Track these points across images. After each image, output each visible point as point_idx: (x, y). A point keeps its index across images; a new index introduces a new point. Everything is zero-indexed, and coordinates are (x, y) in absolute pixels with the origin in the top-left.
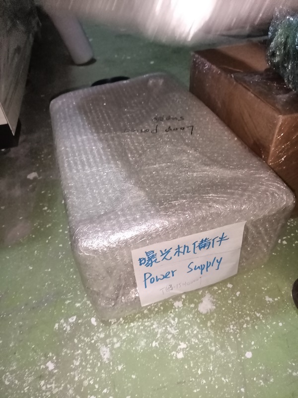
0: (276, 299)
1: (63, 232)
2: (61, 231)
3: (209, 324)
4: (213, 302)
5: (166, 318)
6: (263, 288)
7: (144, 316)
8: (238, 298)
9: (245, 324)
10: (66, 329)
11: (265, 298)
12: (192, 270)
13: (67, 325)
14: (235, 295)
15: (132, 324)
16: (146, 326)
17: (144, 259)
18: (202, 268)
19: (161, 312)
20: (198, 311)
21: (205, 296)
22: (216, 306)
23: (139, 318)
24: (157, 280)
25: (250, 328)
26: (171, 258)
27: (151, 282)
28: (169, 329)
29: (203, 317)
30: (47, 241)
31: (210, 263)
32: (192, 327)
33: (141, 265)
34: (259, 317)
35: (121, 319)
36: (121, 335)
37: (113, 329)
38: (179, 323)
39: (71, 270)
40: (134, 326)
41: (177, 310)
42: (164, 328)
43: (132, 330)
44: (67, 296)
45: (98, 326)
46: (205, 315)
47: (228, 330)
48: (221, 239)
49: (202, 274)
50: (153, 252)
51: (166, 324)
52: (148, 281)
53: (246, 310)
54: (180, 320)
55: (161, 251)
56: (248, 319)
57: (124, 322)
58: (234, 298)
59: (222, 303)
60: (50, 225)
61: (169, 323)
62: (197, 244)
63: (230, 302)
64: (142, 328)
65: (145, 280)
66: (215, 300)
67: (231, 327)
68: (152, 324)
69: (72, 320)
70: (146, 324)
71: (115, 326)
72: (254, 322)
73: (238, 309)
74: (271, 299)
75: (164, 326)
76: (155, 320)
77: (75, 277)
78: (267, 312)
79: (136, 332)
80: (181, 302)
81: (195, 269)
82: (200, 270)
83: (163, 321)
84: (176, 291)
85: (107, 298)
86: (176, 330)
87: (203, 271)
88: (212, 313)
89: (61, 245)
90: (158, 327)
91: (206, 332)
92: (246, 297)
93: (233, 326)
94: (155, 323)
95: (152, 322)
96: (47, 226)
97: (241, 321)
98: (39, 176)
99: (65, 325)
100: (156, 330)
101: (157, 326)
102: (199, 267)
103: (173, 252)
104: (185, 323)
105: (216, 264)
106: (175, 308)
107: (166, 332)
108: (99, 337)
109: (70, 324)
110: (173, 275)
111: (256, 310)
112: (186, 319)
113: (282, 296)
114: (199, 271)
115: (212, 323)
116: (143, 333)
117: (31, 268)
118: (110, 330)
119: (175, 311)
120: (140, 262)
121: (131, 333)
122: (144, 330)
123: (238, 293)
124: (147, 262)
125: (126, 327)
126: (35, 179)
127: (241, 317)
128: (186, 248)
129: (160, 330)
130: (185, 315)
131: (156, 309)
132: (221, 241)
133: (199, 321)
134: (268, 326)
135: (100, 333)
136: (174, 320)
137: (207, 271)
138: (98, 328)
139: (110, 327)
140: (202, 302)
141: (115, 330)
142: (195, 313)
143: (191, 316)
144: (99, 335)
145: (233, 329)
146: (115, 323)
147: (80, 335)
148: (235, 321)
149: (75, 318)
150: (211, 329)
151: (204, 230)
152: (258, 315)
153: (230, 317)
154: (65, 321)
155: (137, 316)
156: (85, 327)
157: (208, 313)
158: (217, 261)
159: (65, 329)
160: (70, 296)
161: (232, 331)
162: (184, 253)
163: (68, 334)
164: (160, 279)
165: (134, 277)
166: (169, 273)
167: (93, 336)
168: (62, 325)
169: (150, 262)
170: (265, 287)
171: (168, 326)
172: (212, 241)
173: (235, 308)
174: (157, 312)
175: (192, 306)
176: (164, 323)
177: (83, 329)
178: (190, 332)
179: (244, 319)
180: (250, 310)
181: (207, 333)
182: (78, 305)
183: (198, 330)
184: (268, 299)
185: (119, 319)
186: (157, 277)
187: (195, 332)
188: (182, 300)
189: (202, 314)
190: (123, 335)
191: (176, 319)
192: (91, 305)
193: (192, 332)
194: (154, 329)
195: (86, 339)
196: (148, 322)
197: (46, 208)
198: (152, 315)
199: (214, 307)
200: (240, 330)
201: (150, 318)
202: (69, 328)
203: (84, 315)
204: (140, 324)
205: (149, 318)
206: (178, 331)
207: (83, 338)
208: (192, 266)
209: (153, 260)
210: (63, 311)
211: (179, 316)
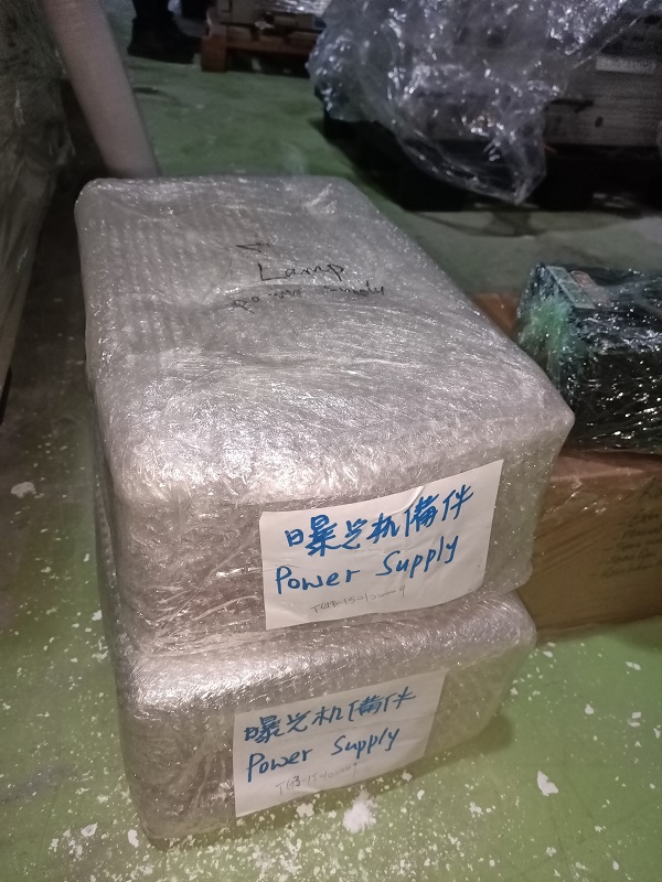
0: (488, 810)
1: (82, 629)
2: (77, 625)
3: (361, 856)
4: (372, 810)
5: (280, 839)
6: (467, 786)
7: (237, 833)
8: (420, 804)
9: (428, 860)
10: (75, 852)
11: (469, 806)
12: (341, 749)
13: (77, 844)
14: (415, 798)
15: (211, 849)
16: (238, 854)
17: (256, 729)
18: (359, 747)
19: (270, 825)
20: (342, 827)
21: (358, 795)
22: (377, 818)
23: (226, 835)
24: (273, 768)
25: (437, 869)
26: (306, 728)
27: (261, 771)
28: (283, 862)
29: (351, 839)
30: (46, 648)
31: (376, 738)
32: (328, 861)
33: (247, 739)
34: (455, 846)
35: (190, 837)
36: (187, 871)
37: (172, 858)
38: (303, 850)
39: (93, 718)
40: (214, 853)
41: (302, 822)
42: (274, 860)
43: (209, 861)
44: (80, 778)
45: (142, 850)
46: (356, 836)
47: (396, 871)
48: (402, 697)
49: (358, 757)
50: (275, 717)
51: (278, 851)
52: (256, 769)
53: (433, 830)
54: (307, 844)
55: (290, 717)
56: (435, 848)
57: (195, 844)
58: (412, 803)
59: (390, 813)
60: (54, 610)
61: (284, 849)
62: (357, 706)
63: (404, 810)
64: (231, 857)
65: (251, 766)
66: (376, 806)
67: (402, 863)
68: (252, 851)
69: (89, 832)
70: (240, 849)
71: (177, 852)
72: (444, 855)
73: (418, 826)
74: (479, 810)
75: (273, 856)
76: (256, 843)
77: (99, 735)
78: (470, 835)
79: (217, 865)
80: (311, 806)
81: (347, 749)
82: (356, 751)
83: (273, 844)
84: (305, 789)
85: (171, 797)
86: (296, 865)
87: (362, 753)
88: (368, 833)
89: (75, 660)
90: (262, 857)
91: (353, 872)
92: (434, 801)
93: (406, 863)
94: (257, 848)
95: (251, 845)
96: (48, 612)
97: (420, 852)
98: (38, 491)
99: (72, 843)
100: (258, 864)
101: (260, 854)
102: (355, 746)
103: (311, 717)
104: (316, 851)
105: (387, 740)
106: (299, 818)
107: (278, 868)
108: (141, 873)
109: (82, 842)
110: (304, 759)
111: (450, 831)
112: (317, 842)
113: (499, 804)
114: (354, 752)
115: (367, 854)
116: (232, 868)
117: (8, 707)
118: (166, 859)
119: (298, 826)
120: (247, 735)
121: (207, 868)
122: (234, 862)
123: (421, 794)
124: (259, 734)
125: (199, 853)
126: (28, 496)
127: (422, 843)
128: (337, 712)
129: (265, 865)
130: (317, 833)
131: (262, 819)
132: (400, 701)
133: (342, 848)
134: (470, 866)
135: (144, 863)
136: (294, 843)
137: (369, 752)
138: (142, 854)
139: (165, 851)
140: (351, 806)
141: (176, 859)
142: (336, 830)
143: (329, 837)
144: (141, 868)
145: (404, 869)
146: (175, 844)
147: (104, 867)
148: (409, 851)
149: (95, 826)
150: (365, 866)
151: (374, 682)
152: (453, 841)
153: (401, 842)
154: (73, 834)
155: (222, 831)
156: (115, 851)
157: (360, 831)
158: (390, 734)
159: (71, 852)
160: (86, 777)
161: (402, 872)
162: (330, 720)
163: (77, 863)
164: (279, 765)
165: (230, 759)
166: (298, 754)
167: (130, 871)
168: (66, 842)
169: (265, 735)
170: (471, 783)
171: (282, 856)
172: (384, 701)
173: (412, 823)
174: (263, 825)
175: (333, 814)
176: (275, 848)
177: (110, 854)
178: (324, 871)
179: (427, 848)
180: (440, 831)
181: (355, 875)
182: (102, 799)
183: (338, 867)
184: (474, 809)
185: (186, 837)
186: (273, 761)
187: (333, 872)
188: (314, 801)
189: (349, 834)
190: (191, 871)
191: (299, 842)
192: (130, 801)
193: (328, 870)
194: (253, 861)
195: (114, 876)
196: (242, 845)
197: (48, 570)
198: (253, 831)
199: (374, 821)
200: (418, 870)
201: (249, 837)
202: (80, 850)
203: (115, 822)
204: (226, 848)
205: (245, 837)
206: (300, 867)
207: (108, 874)
208: (343, 744)
209: (272, 731)
210: (70, 811)
211: (305, 835)
